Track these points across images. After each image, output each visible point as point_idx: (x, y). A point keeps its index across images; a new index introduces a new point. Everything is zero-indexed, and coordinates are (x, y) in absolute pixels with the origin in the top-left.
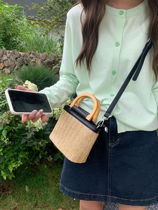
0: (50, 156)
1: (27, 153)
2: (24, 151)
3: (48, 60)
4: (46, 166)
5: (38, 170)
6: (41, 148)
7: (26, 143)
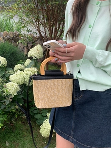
0: (24, 115)
1: (6, 116)
2: (3, 114)
3: (8, 37)
4: (20, 123)
5: (15, 127)
6: (17, 110)
7: (5, 108)
